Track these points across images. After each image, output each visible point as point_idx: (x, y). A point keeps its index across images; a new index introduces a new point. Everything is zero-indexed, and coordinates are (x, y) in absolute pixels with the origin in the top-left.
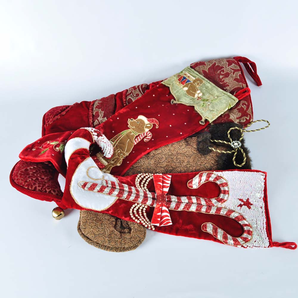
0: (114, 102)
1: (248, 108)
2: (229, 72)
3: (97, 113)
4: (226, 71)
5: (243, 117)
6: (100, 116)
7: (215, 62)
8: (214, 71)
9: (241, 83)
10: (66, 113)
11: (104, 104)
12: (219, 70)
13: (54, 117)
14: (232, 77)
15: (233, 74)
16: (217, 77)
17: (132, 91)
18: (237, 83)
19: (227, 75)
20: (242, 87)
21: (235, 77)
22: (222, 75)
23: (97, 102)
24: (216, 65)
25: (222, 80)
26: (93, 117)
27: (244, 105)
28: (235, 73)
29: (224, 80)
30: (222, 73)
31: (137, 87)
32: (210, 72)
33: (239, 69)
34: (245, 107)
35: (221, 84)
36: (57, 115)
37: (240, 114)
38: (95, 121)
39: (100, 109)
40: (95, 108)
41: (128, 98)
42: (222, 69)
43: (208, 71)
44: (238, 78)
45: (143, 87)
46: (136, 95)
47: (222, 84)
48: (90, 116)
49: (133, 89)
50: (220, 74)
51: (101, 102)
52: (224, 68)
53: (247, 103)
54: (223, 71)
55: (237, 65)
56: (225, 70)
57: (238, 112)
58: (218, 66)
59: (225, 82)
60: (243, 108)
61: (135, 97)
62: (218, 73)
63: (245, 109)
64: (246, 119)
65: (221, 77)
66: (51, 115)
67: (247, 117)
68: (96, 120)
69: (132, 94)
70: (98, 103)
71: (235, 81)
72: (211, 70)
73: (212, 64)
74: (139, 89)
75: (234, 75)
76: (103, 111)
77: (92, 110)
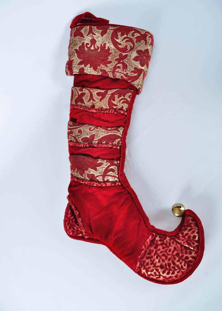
0: (81, 156)
1: (139, 32)
2: (91, 39)
3: (88, 175)
4: (89, 42)
5: (146, 39)
6: (93, 173)
7: (74, 49)
8: (83, 53)
9: (108, 30)
10: (77, 210)
11: (80, 166)
12: (84, 48)
13: (78, 225)
14: (98, 37)
15: (95, 35)
16: (90, 52)
17: (73, 136)
18: (107, 34)
19: (93, 42)
20: (112, 31)
21: (99, 34)
22: (91, 46)
23: (75, 174)
24: (78, 49)
25: (96, 48)
26: (93, 181)
27: (134, 34)
28: (94, 32)
29: (98, 47)
30: (88, 46)
31: (69, 131)
32: (82, 58)
33: (89, 26)
34: (137, 34)
35: (100, 51)
36: (76, 221)
37: (143, 41)
38: (98, 180)
39: (85, 171)
40: (82, 176)
41: (80, 141)
42: (85, 44)
43: (82, 59)
44: (101, 31)
45: (72, 124)
46: (79, 133)
47: (100, 49)
48: (90, 184)
49: (71, 135)
50: (89, 48)
51: (76, 169)
52: (84, 42)
53: (133, 31)
54: (87, 44)
55: (83, 27)
56: (87, 42)
57: (139, 42)
58: (80, 47)
59: (99, 46)
60: (137, 37)
61: (80, 134)
62: (87, 50)
63: (139, 35)
64: (149, 37)
65: (92, 48)
66: (74, 229)
67: (148, 35)
68: (97, 178)
69: (76, 137)
70: (77, 173)
71: (104, 36)
72: (81, 56)
73: (74, 53)
74: (73, 129)
75: (97, 34)
76: (88, 169)
77: (83, 180)
